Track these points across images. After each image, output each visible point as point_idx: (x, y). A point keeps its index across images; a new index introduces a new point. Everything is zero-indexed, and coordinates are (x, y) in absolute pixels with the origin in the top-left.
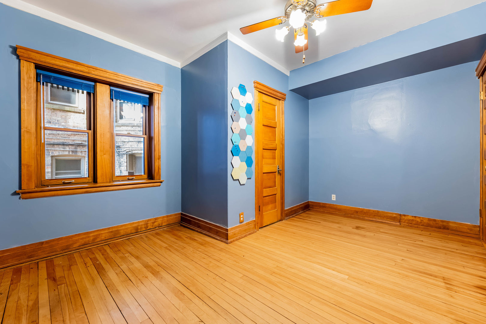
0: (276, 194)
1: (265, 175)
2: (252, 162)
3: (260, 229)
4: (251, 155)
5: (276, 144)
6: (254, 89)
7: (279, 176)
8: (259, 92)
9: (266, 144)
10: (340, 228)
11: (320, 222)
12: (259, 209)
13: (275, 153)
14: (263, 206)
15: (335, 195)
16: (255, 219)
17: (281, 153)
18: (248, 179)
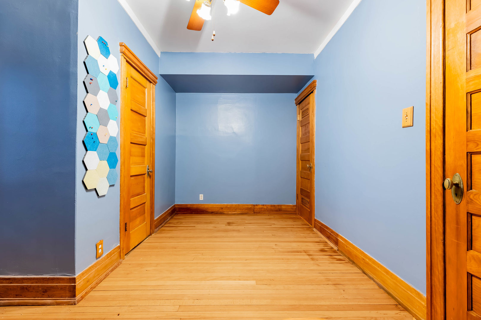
0: (145, 203)
1: (133, 178)
2: (116, 161)
3: (125, 256)
4: (116, 150)
5: (146, 138)
6: (121, 54)
7: (149, 179)
8: (127, 61)
9: (135, 136)
10: (216, 227)
11: (195, 226)
12: (125, 228)
13: (144, 149)
14: (130, 222)
15: (202, 195)
16: (119, 245)
17: (151, 149)
18: (110, 186)
